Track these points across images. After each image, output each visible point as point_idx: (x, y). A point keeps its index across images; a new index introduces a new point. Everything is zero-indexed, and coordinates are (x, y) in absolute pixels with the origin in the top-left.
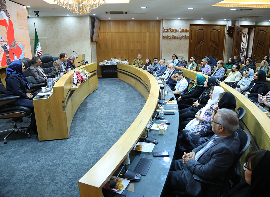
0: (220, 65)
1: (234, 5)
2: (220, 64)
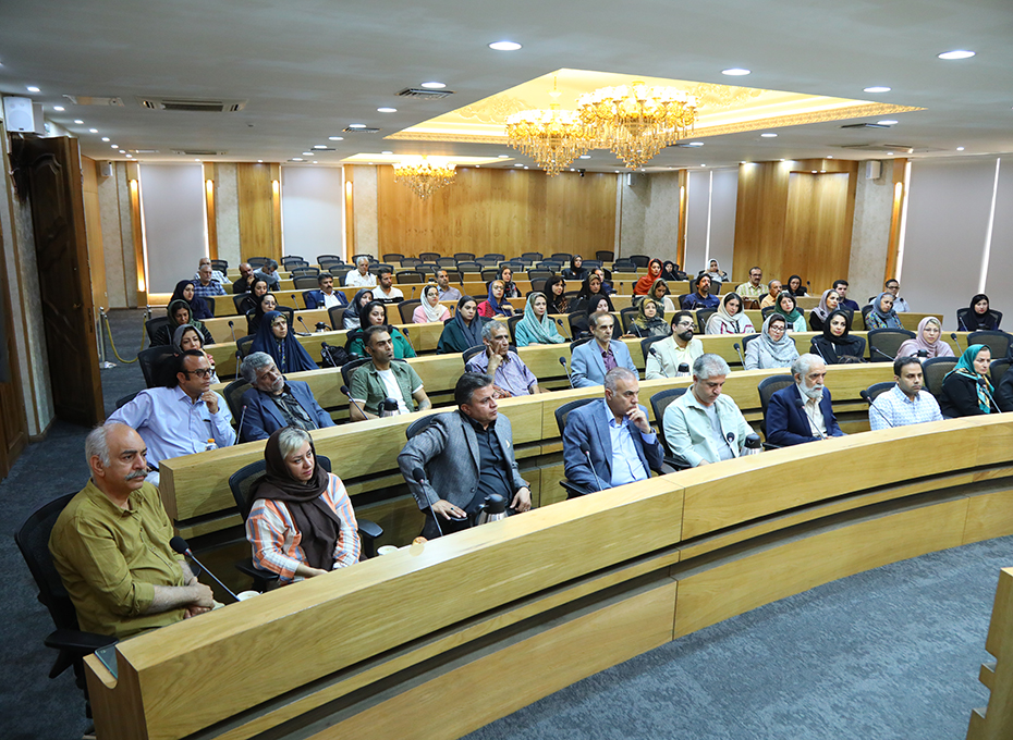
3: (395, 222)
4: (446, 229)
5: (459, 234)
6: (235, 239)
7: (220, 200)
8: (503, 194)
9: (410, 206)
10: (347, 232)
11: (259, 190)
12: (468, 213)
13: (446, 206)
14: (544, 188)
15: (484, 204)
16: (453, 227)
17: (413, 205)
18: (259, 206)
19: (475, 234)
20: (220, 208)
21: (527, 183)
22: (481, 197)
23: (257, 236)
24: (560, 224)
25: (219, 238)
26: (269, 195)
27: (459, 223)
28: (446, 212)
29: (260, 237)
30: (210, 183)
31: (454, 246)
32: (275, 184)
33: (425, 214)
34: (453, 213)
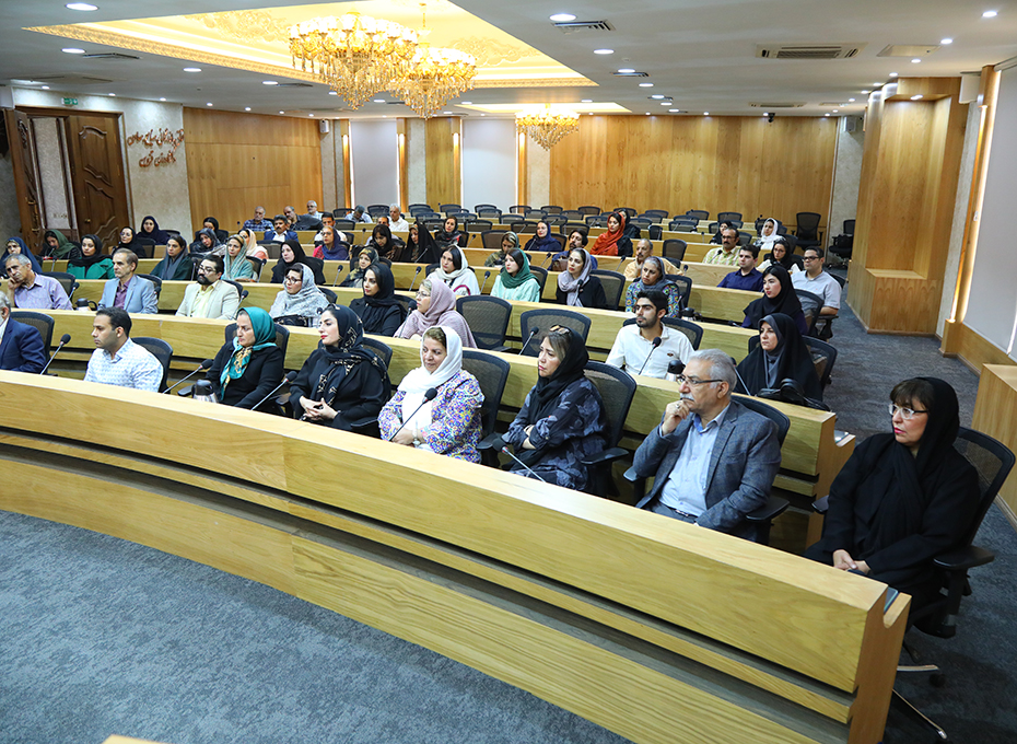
0: (128, 270)
1: (100, 37)
2: (126, 264)
3: (566, 174)
4: (621, 182)
5: (634, 187)
6: (422, 187)
7: (411, 152)
8: (689, 145)
9: (582, 158)
10: (519, 184)
11: (442, 142)
12: (645, 166)
13: (621, 158)
14: (738, 137)
15: (664, 156)
16: (628, 181)
17: (585, 158)
18: (442, 157)
19: (652, 188)
20: (411, 159)
21: (717, 131)
22: (661, 148)
23: (440, 185)
24: (756, 179)
25: (410, 186)
26: (450, 147)
27: (634, 176)
28: (621, 164)
29: (442, 186)
30: (402, 136)
31: (629, 200)
32: (456, 136)
33: (598, 166)
34: (628, 164)
